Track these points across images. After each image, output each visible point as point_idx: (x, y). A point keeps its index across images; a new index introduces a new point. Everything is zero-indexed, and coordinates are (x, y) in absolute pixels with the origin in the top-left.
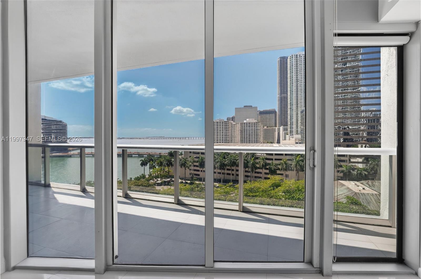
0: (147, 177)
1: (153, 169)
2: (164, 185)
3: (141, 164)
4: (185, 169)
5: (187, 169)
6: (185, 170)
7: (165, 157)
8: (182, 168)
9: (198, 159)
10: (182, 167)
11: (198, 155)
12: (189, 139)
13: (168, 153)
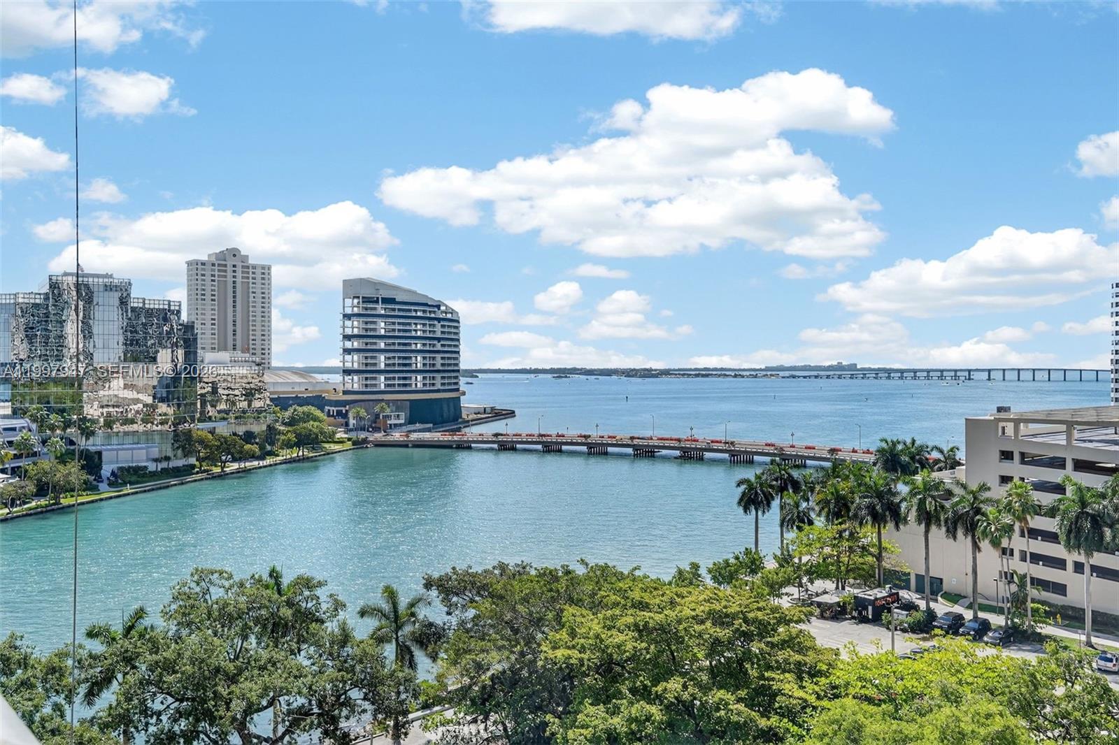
0: (770, 565)
1: (800, 529)
2: (853, 618)
3: (741, 500)
4: (976, 547)
5: (985, 544)
6: (974, 553)
7: (859, 470)
8: (955, 538)
9: (1060, 496)
10: (955, 529)
11: (1055, 476)
12: (989, 379)
13: (878, 451)
